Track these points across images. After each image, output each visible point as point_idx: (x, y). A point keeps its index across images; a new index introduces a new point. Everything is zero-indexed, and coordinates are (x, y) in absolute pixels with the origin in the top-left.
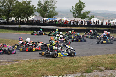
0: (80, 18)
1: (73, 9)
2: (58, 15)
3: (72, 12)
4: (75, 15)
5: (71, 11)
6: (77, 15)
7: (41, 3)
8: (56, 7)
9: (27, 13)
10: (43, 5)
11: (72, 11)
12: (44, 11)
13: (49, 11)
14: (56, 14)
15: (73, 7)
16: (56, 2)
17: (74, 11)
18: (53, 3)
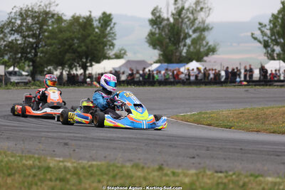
0: (281, 62)
1: (262, 32)
2: (218, 52)
3: (260, 42)
4: (273, 51)
5: (255, 39)
6: (278, 49)
7: (159, 17)
8: (210, 27)
9: (78, 52)
10: (168, 19)
11: (262, 40)
12: (170, 40)
13: (188, 41)
14: (212, 50)
15: (260, 24)
16: (210, 9)
17: (266, 38)
18: (201, 16)
